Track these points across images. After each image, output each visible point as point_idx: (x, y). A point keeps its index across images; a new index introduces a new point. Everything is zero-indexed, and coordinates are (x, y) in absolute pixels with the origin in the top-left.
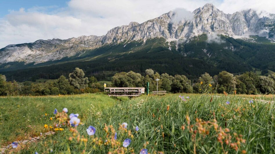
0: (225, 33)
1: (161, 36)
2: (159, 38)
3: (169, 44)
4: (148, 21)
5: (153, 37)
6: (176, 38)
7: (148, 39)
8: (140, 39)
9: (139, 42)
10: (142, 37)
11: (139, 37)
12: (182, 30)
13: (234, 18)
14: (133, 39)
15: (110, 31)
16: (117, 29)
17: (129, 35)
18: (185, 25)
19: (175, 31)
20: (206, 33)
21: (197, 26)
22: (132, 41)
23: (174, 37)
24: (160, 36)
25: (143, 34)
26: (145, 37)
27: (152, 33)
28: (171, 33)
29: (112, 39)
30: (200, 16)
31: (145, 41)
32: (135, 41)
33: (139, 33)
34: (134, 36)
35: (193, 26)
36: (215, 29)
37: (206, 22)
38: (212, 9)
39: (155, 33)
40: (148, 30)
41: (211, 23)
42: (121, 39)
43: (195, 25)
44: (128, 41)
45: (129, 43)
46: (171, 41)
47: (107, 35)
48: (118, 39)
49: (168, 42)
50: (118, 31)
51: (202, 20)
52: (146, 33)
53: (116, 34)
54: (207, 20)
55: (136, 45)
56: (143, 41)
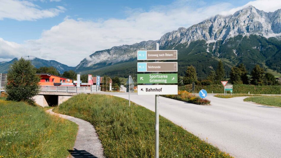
0: (259, 33)
1: (203, 38)
2: (201, 40)
3: (208, 46)
4: (193, 26)
5: (196, 39)
6: (215, 40)
7: (191, 42)
8: (186, 42)
9: (184, 45)
10: (187, 40)
11: (185, 40)
12: (221, 33)
13: (274, 16)
14: (180, 42)
15: (163, 36)
16: (168, 34)
17: (177, 38)
18: (224, 27)
19: (215, 34)
20: (241, 34)
21: (234, 28)
22: (179, 44)
23: (213, 39)
24: (201, 39)
25: (188, 37)
26: (190, 40)
27: (195, 37)
28: (211, 35)
29: (164, 43)
30: (237, 19)
31: (189, 44)
32: (181, 44)
33: (184, 37)
34: (181, 40)
35: (230, 28)
36: (250, 30)
37: (242, 24)
38: (251, 11)
39: (197, 36)
40: (192, 34)
41: (248, 24)
42: (171, 43)
43: (232, 27)
44: (176, 44)
45: (176, 45)
46: (210, 43)
47: (160, 39)
48: (169, 43)
49: (207, 44)
50: (169, 36)
51: (239, 22)
52: (191, 37)
53: (167, 39)
54: (244, 22)
55: (182, 48)
56: (187, 44)
